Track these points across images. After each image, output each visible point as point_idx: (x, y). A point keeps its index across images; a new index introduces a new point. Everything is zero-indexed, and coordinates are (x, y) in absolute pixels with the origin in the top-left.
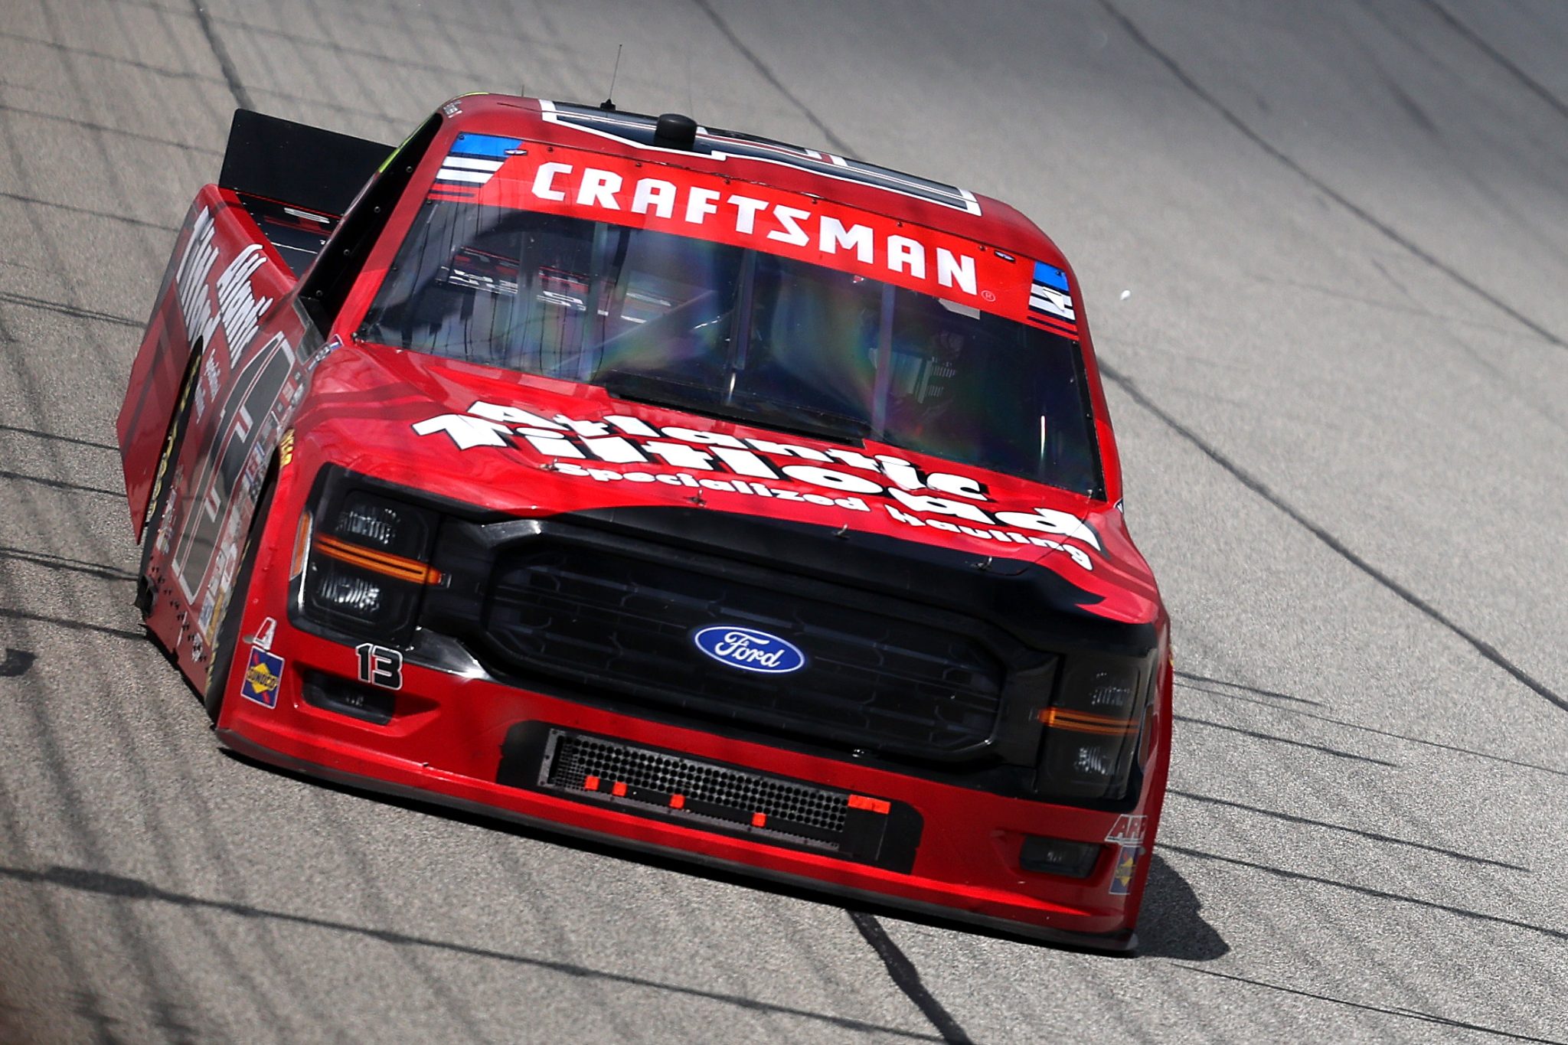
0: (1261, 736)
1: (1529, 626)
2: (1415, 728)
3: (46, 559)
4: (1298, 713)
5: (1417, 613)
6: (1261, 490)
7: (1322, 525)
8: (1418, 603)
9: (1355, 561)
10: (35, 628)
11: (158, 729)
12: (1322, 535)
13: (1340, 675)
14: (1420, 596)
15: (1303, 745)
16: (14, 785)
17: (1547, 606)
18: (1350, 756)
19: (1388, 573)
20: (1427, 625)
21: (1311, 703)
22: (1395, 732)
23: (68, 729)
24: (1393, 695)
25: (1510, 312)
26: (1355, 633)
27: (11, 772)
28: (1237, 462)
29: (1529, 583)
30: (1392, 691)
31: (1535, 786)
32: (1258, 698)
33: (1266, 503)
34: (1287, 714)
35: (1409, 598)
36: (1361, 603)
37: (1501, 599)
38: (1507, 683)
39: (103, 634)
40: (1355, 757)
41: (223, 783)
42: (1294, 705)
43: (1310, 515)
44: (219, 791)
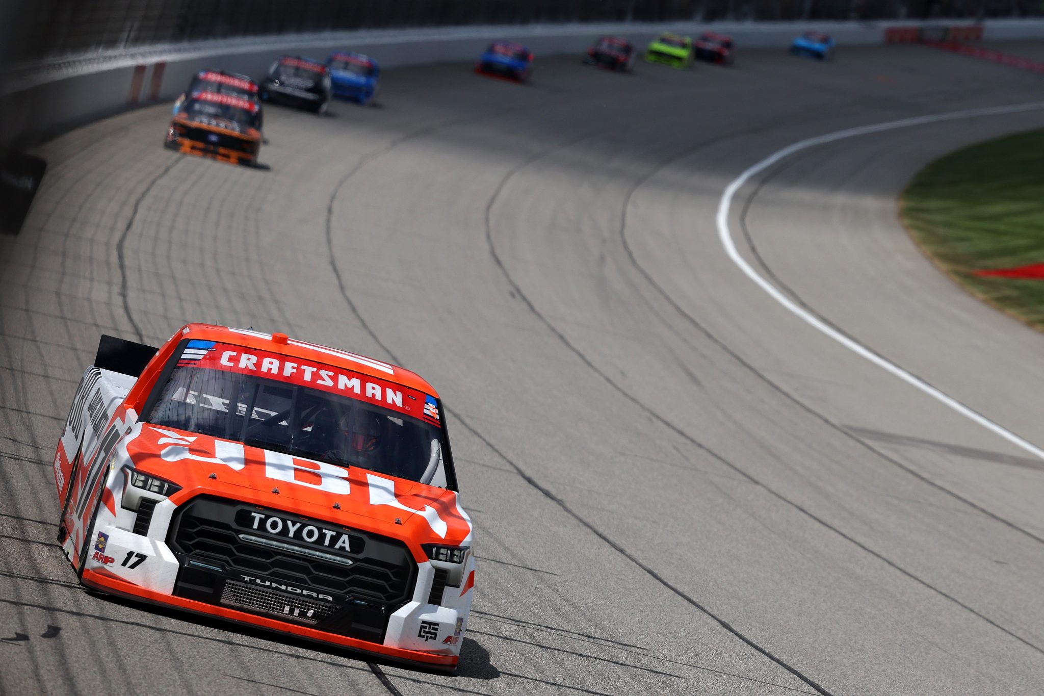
0: (622, 664)
1: (745, 614)
2: (692, 661)
3: (66, 584)
4: (638, 654)
5: (692, 608)
6: (622, 551)
7: (650, 567)
8: (694, 603)
9: (665, 584)
10: (60, 615)
11: (117, 662)
12: (650, 572)
13: (658, 636)
14: (694, 600)
15: (641, 669)
16: (51, 688)
17: (753, 604)
18: (662, 673)
19: (680, 589)
20: (698, 613)
21: (644, 649)
22: (683, 663)
23: (76, 662)
24: (682, 646)
25: (736, 469)
26: (665, 617)
27: (49, 682)
28: (611, 539)
29: (744, 594)
30: (682, 643)
31: (747, 687)
32: (620, 647)
33: (624, 557)
34: (633, 655)
35: (690, 600)
36: (668, 603)
37: (732, 601)
38: (735, 640)
39: (92, 618)
40: (665, 674)
41: (146, 686)
42: (637, 650)
43: (644, 563)
44: (144, 690)
